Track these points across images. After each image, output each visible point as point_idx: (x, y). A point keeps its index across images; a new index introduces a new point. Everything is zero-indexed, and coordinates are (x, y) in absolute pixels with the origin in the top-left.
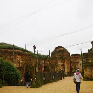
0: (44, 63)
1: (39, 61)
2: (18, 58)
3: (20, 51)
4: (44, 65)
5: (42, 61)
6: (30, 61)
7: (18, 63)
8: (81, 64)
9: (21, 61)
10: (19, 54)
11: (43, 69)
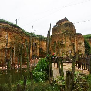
0: (39, 43)
1: (33, 42)
2: (5, 35)
3: (7, 25)
4: (39, 47)
5: (36, 42)
6: (22, 41)
7: (5, 42)
8: (84, 46)
9: (9, 40)
10: (7, 29)
11: (38, 51)
